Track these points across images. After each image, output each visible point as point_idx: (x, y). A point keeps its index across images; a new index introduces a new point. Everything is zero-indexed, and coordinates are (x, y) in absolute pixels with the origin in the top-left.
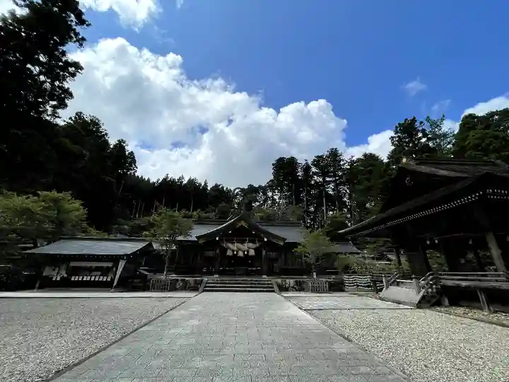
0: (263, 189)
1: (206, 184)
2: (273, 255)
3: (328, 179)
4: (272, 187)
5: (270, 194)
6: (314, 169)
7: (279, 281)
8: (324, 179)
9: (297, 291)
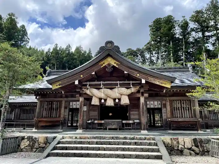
0: (142, 53)
1: (90, 52)
2: (154, 104)
3: (207, 34)
4: (150, 49)
5: (147, 56)
6: (192, 25)
7: (167, 139)
8: (203, 34)
9: (197, 154)
